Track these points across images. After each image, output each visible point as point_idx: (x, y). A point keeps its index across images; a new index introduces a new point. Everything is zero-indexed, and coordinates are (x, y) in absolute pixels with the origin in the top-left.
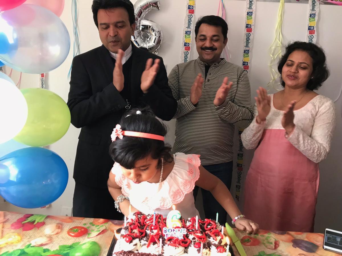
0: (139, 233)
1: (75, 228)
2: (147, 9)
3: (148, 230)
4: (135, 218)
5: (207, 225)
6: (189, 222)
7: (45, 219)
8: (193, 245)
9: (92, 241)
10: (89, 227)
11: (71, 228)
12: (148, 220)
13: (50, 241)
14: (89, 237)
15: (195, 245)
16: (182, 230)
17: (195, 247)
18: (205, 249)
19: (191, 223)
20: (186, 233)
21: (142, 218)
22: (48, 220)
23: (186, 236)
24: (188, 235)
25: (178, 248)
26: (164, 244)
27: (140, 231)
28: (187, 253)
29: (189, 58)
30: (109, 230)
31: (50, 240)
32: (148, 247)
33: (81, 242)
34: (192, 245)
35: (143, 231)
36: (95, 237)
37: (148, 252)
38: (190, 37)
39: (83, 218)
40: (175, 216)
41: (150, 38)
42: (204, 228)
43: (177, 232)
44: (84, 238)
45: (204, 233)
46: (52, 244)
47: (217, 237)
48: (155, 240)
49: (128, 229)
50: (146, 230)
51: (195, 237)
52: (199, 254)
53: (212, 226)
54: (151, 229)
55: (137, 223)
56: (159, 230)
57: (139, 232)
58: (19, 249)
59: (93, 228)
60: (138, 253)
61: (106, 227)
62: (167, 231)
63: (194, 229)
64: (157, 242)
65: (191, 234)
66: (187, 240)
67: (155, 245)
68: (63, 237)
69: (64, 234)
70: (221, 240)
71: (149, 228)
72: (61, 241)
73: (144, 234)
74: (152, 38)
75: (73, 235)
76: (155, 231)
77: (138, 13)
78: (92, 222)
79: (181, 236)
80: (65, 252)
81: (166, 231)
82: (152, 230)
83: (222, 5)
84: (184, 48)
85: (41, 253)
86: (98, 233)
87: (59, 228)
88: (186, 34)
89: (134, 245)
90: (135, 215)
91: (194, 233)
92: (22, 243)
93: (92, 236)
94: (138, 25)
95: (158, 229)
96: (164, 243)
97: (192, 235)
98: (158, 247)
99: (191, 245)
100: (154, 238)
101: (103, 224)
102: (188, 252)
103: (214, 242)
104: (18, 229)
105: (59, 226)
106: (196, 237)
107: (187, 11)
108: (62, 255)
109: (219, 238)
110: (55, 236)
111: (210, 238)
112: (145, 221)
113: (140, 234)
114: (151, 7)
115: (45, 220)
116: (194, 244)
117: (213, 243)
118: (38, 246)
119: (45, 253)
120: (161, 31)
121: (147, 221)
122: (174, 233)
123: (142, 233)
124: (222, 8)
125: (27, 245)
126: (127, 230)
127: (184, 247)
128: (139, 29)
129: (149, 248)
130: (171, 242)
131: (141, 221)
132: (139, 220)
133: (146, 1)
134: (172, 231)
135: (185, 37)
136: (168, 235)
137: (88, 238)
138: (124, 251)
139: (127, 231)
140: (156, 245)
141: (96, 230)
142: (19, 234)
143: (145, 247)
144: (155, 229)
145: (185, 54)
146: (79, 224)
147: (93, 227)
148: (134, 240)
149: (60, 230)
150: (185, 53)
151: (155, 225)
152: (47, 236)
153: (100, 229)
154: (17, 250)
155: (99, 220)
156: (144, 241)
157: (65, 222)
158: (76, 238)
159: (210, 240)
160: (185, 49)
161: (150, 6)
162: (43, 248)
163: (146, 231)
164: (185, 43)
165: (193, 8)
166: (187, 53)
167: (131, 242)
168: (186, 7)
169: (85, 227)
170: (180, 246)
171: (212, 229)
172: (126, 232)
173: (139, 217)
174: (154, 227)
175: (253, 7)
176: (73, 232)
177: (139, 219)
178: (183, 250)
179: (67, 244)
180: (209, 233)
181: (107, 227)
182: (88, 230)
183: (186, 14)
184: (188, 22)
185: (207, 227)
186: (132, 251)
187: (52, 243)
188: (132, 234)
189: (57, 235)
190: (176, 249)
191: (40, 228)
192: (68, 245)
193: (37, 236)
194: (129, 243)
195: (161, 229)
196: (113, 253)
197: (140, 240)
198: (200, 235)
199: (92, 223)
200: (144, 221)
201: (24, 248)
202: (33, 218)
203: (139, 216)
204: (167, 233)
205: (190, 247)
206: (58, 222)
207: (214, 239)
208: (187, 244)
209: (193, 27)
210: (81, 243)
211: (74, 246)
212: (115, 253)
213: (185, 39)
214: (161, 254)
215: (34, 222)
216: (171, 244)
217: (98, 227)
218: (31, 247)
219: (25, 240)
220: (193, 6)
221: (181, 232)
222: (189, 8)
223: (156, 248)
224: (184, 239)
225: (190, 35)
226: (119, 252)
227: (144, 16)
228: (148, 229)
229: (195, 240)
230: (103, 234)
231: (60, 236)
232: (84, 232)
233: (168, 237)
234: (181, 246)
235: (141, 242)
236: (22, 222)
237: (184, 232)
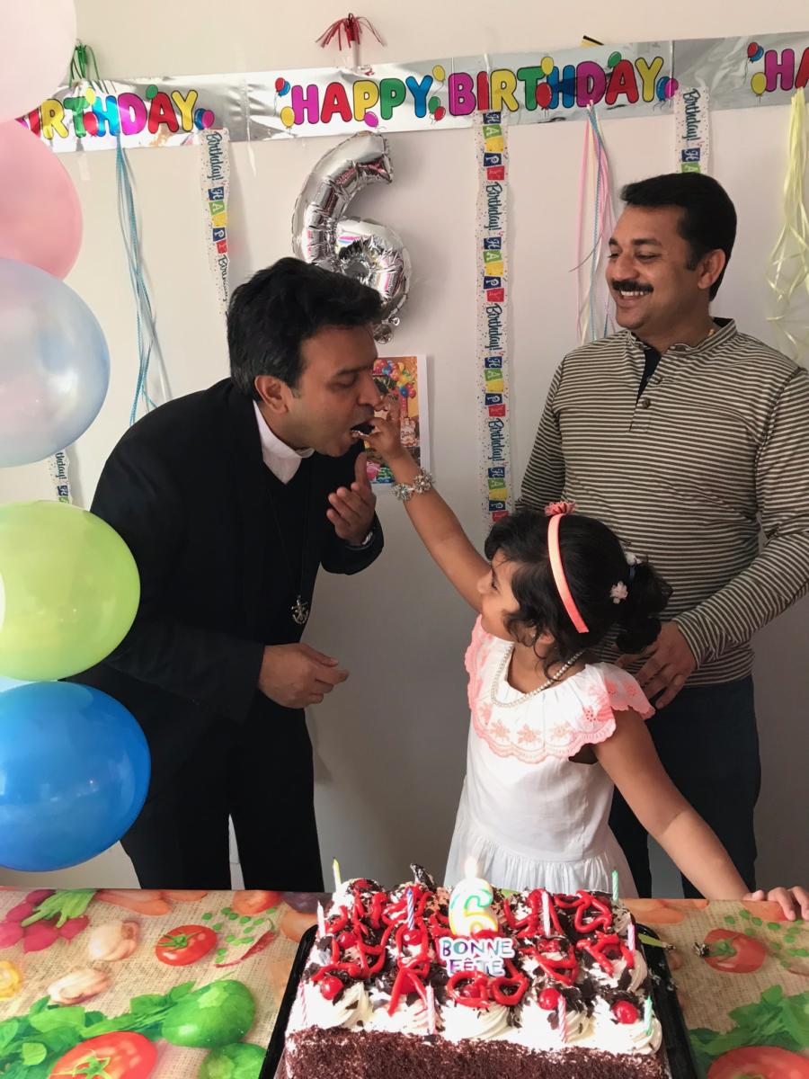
0: (364, 960)
1: (176, 932)
2: (354, 185)
3: (393, 946)
4: (353, 902)
5: (583, 916)
6: (523, 906)
7: (88, 906)
8: (536, 998)
9: (229, 978)
10: (221, 925)
11: (165, 932)
12: (393, 907)
13: (104, 984)
14: (221, 963)
15: (542, 1000)
16: (500, 944)
17: (541, 1005)
18: (573, 1012)
19: (530, 911)
20: (512, 955)
21: (373, 901)
22: (100, 911)
23: (513, 965)
24: (520, 956)
25: (488, 1011)
26: (444, 997)
27: (369, 952)
28: (518, 1026)
29: (504, 325)
30: (282, 932)
31: (105, 980)
32: (391, 1012)
33: (198, 980)
34: (533, 1000)
35: (376, 950)
36: (237, 963)
37: (392, 1029)
38: (500, 258)
39: (203, 892)
40: (475, 900)
41: (372, 277)
42: (574, 925)
43: (482, 951)
44: (205, 966)
45: (571, 948)
46: (112, 996)
47: (613, 962)
48: (414, 987)
49: (329, 946)
50: (388, 947)
51: (542, 966)
52: (556, 1030)
53: (599, 919)
54: (403, 944)
55: (357, 923)
56: (427, 942)
57: (366, 954)
58: (15, 1018)
59: (233, 929)
60: (363, 1033)
61: (272, 923)
62: (452, 949)
63: (538, 934)
64: (420, 992)
65: (529, 954)
66: (517, 977)
67: (412, 1006)
68: (143, 965)
69: (147, 956)
70: (628, 973)
71: (394, 938)
72: (137, 980)
73: (381, 961)
74: (376, 276)
75: (172, 957)
76: (416, 950)
77: (325, 202)
78: (228, 906)
79: (496, 964)
80: (149, 1021)
81: (447, 949)
82: (406, 946)
83: (594, 139)
84: (485, 295)
85: (77, 1029)
86: (247, 947)
87: (130, 937)
88: (486, 247)
89: (348, 1008)
90: (354, 894)
91: (540, 953)
92: (24, 995)
93: (228, 961)
94: (328, 239)
95: (425, 939)
96: (440, 997)
97: (531, 958)
98: (424, 1010)
99: (529, 999)
100: (411, 981)
101: (264, 913)
102: (520, 1023)
103: (603, 979)
104: (10, 945)
105: (131, 930)
106: (545, 965)
107: (480, 173)
108: (140, 1031)
109: (621, 964)
110: (120, 963)
111: (590, 967)
112: (386, 911)
113: (370, 961)
114: (365, 174)
115: (89, 909)
116: (538, 996)
117: (603, 983)
118: (69, 1005)
119: (89, 1029)
120: (404, 250)
121: (391, 912)
122: (474, 955)
123: (375, 958)
124: (595, 150)
125: (36, 1000)
126: (328, 950)
127: (507, 1006)
128: (334, 252)
129: (396, 1014)
130: (466, 992)
131: (372, 911)
132: (365, 910)
133: (345, 161)
134: (466, 948)
135: (483, 258)
136: (455, 963)
137: (219, 966)
138: (320, 1027)
139: (328, 956)
140: (417, 1006)
141: (242, 935)
142: (14, 965)
143: (383, 1011)
144: (415, 942)
145: (490, 314)
146: (190, 916)
147: (235, 926)
148: (350, 987)
149: (132, 944)
150: (490, 310)
151: (416, 926)
152: (95, 965)
153: (254, 932)
154: (8, 1021)
155: (252, 896)
156: (380, 990)
157: (146, 913)
158: (182, 968)
159: (591, 972)
160: (490, 299)
161: (360, 174)
162: (84, 1009)
163: (387, 950)
164: (486, 278)
165: (500, 163)
166: (498, 310)
167: (337, 997)
168: (477, 162)
169: (209, 924)
170: (494, 1003)
171: (597, 932)
172: (326, 957)
173: (366, 899)
174: (412, 934)
175: (701, 131)
176: (172, 948)
177: (367, 906)
178: (503, 1017)
179: (155, 993)
180: (587, 948)
181: (274, 923)
182: (219, 936)
183: (478, 186)
184: (487, 208)
185: (583, 923)
186: (345, 1027)
187: (111, 992)
188: (343, 965)
189: (124, 961)
190: (481, 1017)
191: (74, 940)
192: (158, 995)
193: (68, 967)
194: (331, 1001)
195: (433, 943)
196: (287, 1034)
197: (366, 989)
198: (555, 956)
199: (230, 909)
200: (382, 911)
201: (27, 1012)
202: (54, 904)
203: (366, 895)
204: (454, 956)
205: (524, 1006)
206: (126, 914)
207: (603, 970)
208: (516, 994)
209: (505, 223)
210: (196, 985)
211: (175, 1000)
212: (292, 1035)
213: (484, 265)
214: (436, 1033)
215: (57, 916)
216: (463, 998)
217: (249, 924)
218: (50, 1007)
219: (33, 985)
220: (499, 155)
221: (496, 953)
222: (487, 163)
223: (417, 1014)
224: (509, 974)
225: (501, 251)
226: (303, 1032)
227: (346, 207)
228: (394, 942)
229: (541, 979)
230: (261, 949)
231: (134, 962)
232: (204, 944)
233: (456, 968)
234: (498, 1003)
235: (370, 994)
236: (22, 920)
237: (506, 950)
